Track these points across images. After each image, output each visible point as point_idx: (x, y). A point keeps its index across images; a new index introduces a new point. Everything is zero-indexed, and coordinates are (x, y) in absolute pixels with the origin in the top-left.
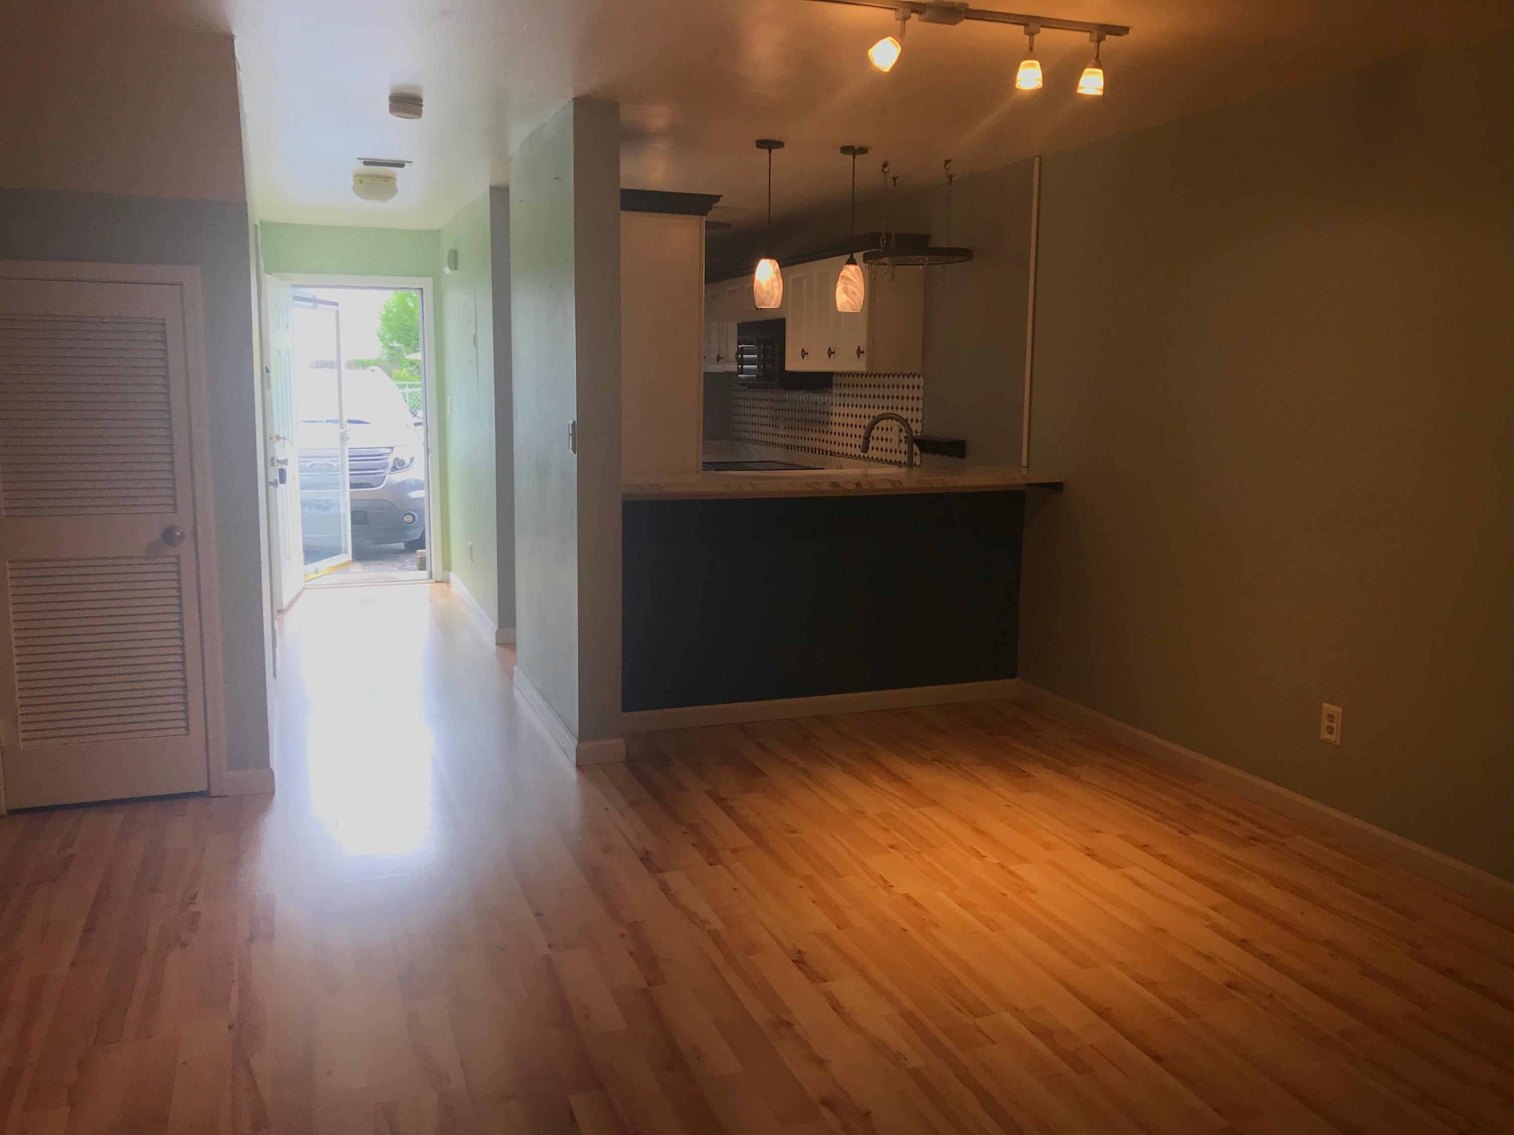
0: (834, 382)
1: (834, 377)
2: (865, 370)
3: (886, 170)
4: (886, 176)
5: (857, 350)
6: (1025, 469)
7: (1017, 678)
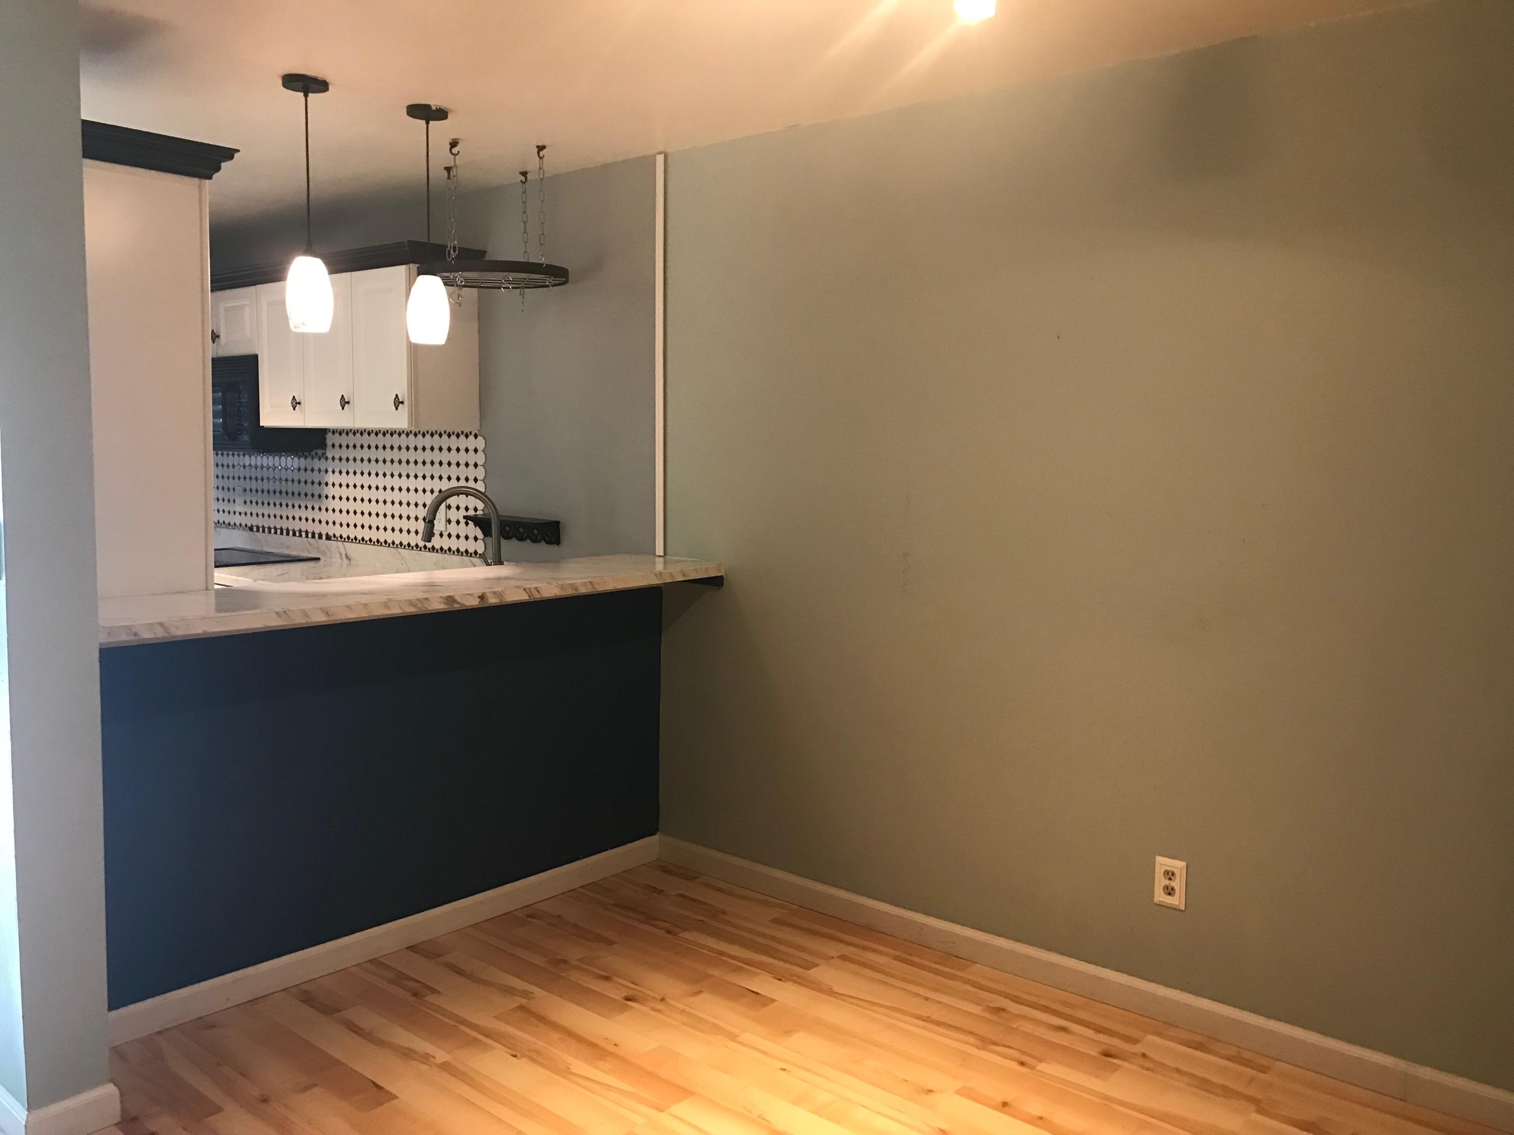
0: (329, 443)
1: (329, 436)
2: (407, 427)
3: (455, 150)
4: (455, 158)
5: (395, 399)
6: (661, 559)
7: (659, 833)
